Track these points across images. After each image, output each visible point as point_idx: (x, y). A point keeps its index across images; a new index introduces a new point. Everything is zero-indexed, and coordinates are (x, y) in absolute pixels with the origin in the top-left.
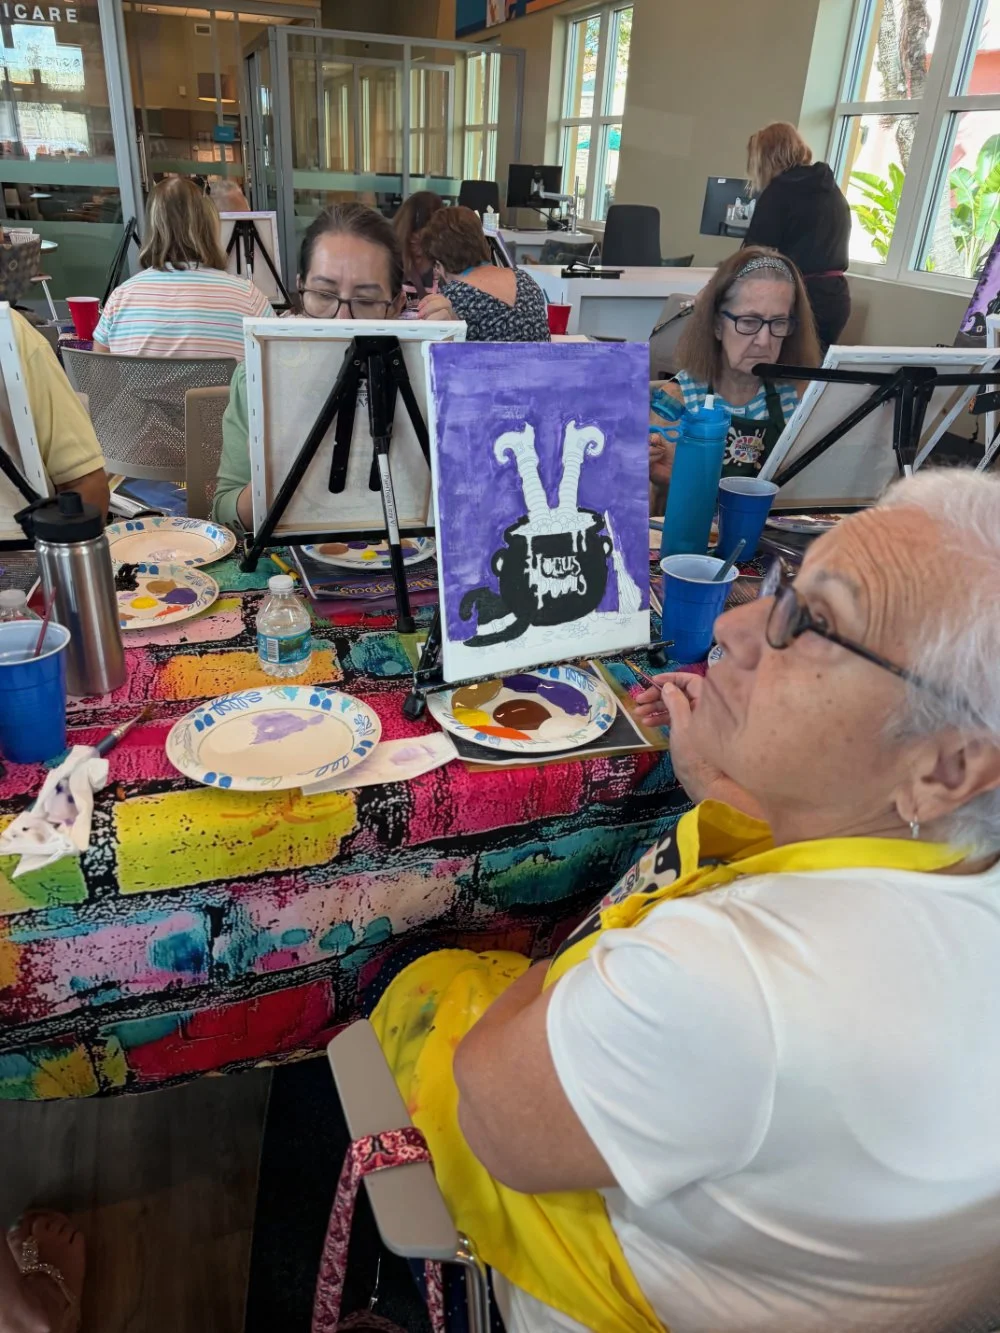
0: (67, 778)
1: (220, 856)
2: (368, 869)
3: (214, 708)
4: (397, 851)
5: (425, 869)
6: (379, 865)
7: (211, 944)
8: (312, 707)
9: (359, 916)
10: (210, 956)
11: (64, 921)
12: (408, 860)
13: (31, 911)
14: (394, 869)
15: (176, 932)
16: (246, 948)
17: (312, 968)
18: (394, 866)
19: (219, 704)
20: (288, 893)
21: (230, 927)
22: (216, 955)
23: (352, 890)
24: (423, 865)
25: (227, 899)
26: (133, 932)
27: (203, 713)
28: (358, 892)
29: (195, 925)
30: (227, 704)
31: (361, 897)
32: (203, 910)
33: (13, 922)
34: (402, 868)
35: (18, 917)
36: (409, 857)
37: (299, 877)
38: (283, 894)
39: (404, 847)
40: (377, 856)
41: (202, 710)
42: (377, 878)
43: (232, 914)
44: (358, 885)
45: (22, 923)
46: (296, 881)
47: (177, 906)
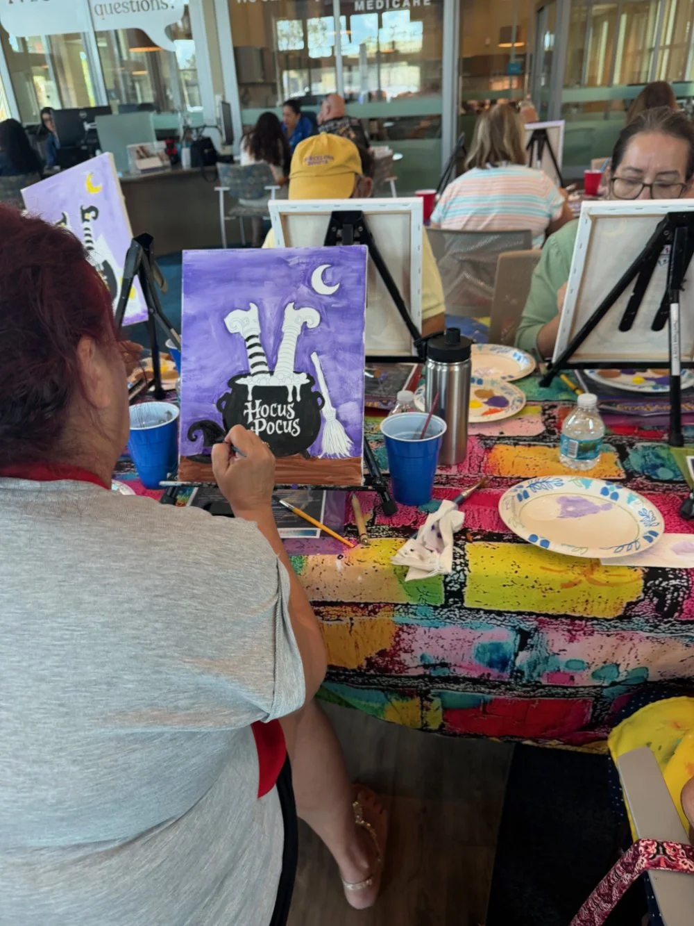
0: (438, 521)
1: (536, 595)
2: (642, 630)
3: (530, 486)
4: (670, 622)
5: (687, 640)
6: (652, 628)
7: (516, 655)
8: (602, 496)
9: (626, 663)
10: (514, 663)
11: (426, 616)
12: (676, 630)
13: (408, 604)
14: (663, 634)
15: (494, 641)
16: (539, 663)
17: (582, 689)
18: (664, 632)
19: (534, 484)
20: (578, 633)
21: (532, 646)
22: (518, 663)
23: (625, 642)
24: (687, 636)
25: (534, 627)
26: (466, 634)
27: (523, 489)
28: (630, 645)
29: (509, 639)
30: (539, 484)
31: (631, 649)
32: (516, 631)
33: (396, 608)
34: (670, 635)
35: (400, 606)
36: (678, 628)
37: (589, 623)
38: (574, 633)
39: (675, 620)
40: (651, 621)
41: (522, 487)
42: (648, 638)
43: (536, 638)
44: (631, 639)
45: (401, 610)
46: (586, 626)
47: (499, 623)
